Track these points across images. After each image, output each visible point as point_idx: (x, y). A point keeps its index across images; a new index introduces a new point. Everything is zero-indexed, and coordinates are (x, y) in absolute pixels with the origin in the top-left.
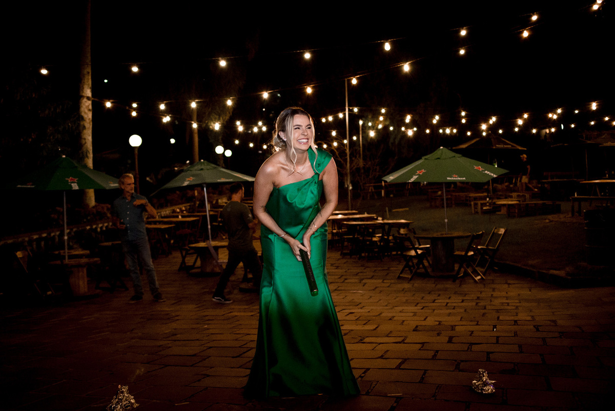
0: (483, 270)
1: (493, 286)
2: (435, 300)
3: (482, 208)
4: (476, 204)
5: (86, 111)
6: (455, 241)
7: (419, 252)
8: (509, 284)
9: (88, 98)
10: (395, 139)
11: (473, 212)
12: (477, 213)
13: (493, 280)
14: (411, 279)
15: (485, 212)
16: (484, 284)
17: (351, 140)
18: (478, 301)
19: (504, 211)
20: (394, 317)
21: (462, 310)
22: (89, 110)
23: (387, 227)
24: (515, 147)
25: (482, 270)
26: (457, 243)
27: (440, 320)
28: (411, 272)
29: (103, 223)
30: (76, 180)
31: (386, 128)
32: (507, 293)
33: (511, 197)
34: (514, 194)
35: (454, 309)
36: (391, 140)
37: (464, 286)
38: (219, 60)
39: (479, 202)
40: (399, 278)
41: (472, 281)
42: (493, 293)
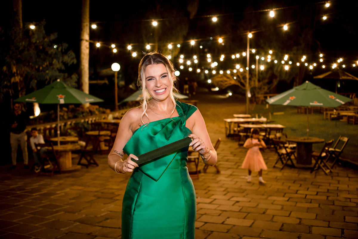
0: (332, 165)
1: (339, 178)
2: (297, 191)
3: (330, 117)
4: (327, 114)
5: (85, 48)
6: (313, 145)
7: (289, 150)
8: (349, 178)
9: (87, 41)
10: (278, 68)
11: (325, 118)
12: (327, 119)
13: (338, 173)
14: (282, 169)
15: (333, 119)
16: (332, 177)
17: (250, 69)
18: (328, 194)
19: (345, 119)
20: (267, 209)
21: (317, 205)
22: (87, 48)
23: (268, 130)
24: (354, 78)
25: (330, 164)
26: (314, 147)
27: (301, 217)
28: (283, 163)
29: (93, 118)
30: (63, 97)
31: (272, 61)
32: (348, 186)
33: (350, 110)
34: (352, 107)
35: (311, 202)
36: (275, 69)
37: (318, 177)
38: (152, 21)
39: (329, 113)
40: (274, 167)
41: (323, 173)
42: (338, 185)
